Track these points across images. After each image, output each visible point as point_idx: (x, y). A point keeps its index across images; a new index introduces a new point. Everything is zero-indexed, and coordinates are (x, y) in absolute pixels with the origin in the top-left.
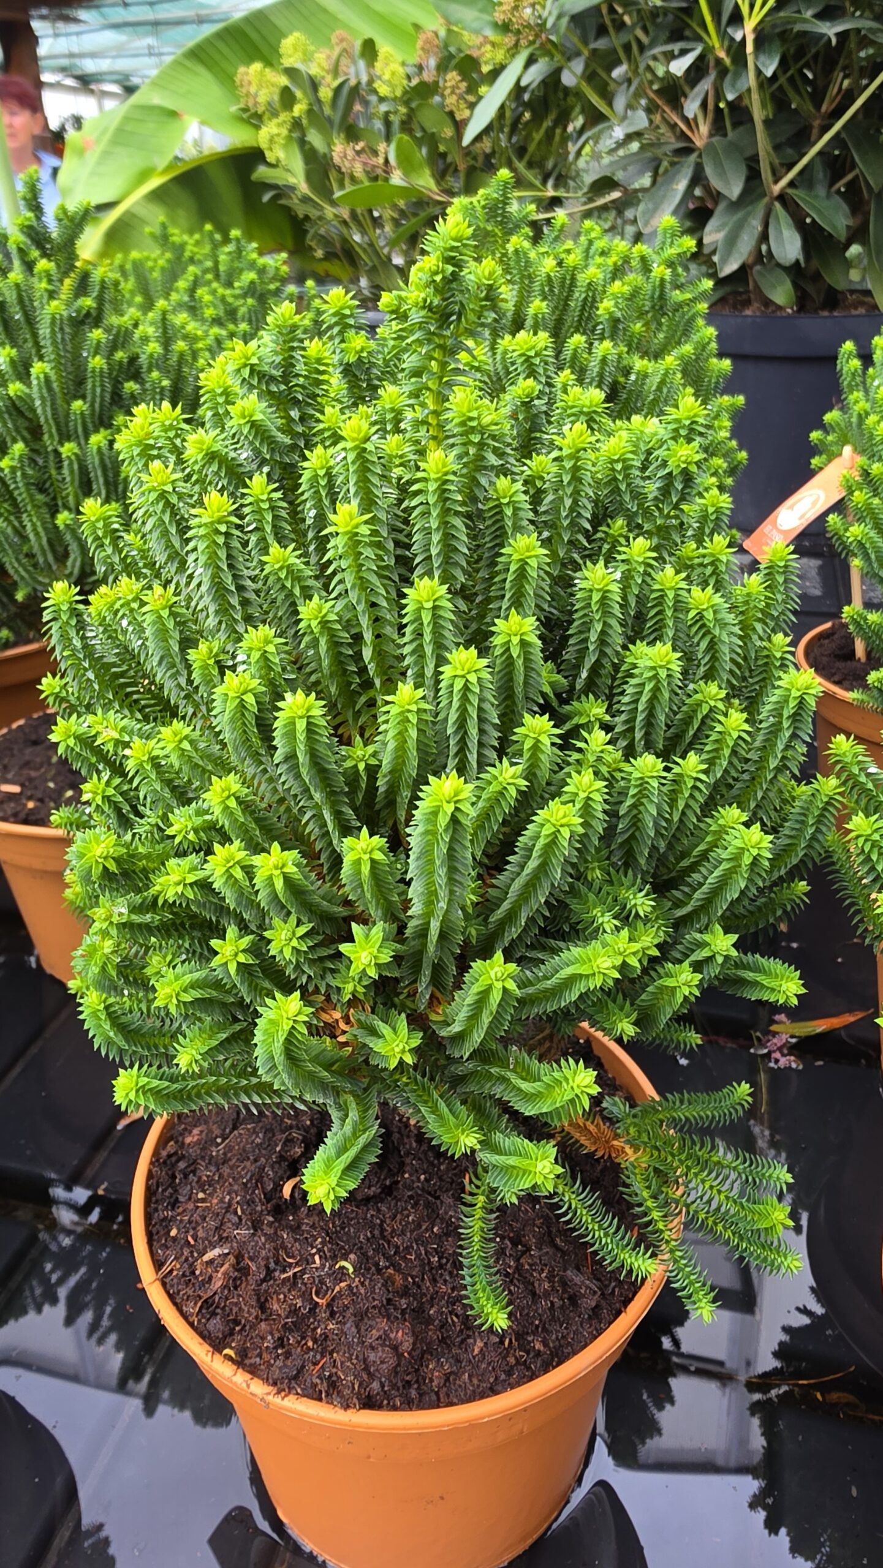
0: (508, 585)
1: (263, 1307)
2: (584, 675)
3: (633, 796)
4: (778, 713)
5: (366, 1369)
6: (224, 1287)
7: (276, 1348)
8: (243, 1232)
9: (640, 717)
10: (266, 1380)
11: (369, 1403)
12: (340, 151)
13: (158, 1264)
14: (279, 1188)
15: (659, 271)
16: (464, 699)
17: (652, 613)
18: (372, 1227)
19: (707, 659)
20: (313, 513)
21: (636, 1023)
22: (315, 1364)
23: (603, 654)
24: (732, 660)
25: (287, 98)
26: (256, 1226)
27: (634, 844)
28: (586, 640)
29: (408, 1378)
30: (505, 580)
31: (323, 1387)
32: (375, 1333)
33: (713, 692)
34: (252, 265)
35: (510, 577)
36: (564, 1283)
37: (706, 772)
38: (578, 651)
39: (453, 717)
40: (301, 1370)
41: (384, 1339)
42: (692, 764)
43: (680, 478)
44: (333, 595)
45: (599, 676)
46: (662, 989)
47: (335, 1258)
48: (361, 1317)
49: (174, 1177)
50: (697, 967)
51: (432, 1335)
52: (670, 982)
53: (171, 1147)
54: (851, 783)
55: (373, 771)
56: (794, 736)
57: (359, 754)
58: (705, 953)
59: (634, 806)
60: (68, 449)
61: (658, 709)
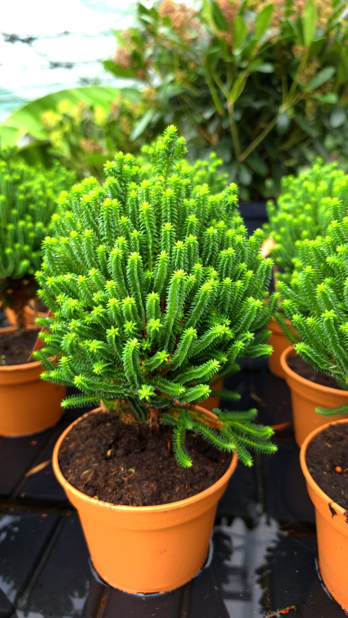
0: (188, 229)
1: (106, 482)
2: (208, 259)
3: (224, 289)
4: (261, 272)
5: (143, 495)
6: (92, 479)
7: (113, 491)
8: (95, 465)
9: (224, 269)
10: (110, 502)
11: (144, 505)
12: (83, 143)
13: (66, 478)
14: (106, 453)
15: (211, 170)
16: (180, 255)
17: (226, 243)
18: (139, 459)
19: (241, 256)
20: (131, 210)
21: (227, 358)
22: (126, 494)
23: (213, 253)
24: (249, 255)
25: (61, 124)
26: (100, 462)
27: (224, 305)
28: (208, 249)
29: (156, 498)
30: (186, 229)
31: (129, 500)
32: (145, 485)
33: (243, 266)
34: (64, 174)
35: (188, 227)
36: (204, 470)
37: (244, 285)
38: (206, 252)
39: (176, 260)
40: (122, 497)
41: (148, 487)
42: (239, 283)
43: (231, 206)
44: (141, 229)
45: (212, 261)
46: (234, 348)
47: (128, 469)
48: (139, 482)
49: (67, 457)
50: (244, 342)
51: (163, 486)
52: (236, 345)
53: (65, 449)
54: (283, 293)
55: (153, 279)
56: (266, 278)
57: (149, 274)
58: (245, 338)
59: (224, 293)
60: (10, 227)
61: (229, 267)
